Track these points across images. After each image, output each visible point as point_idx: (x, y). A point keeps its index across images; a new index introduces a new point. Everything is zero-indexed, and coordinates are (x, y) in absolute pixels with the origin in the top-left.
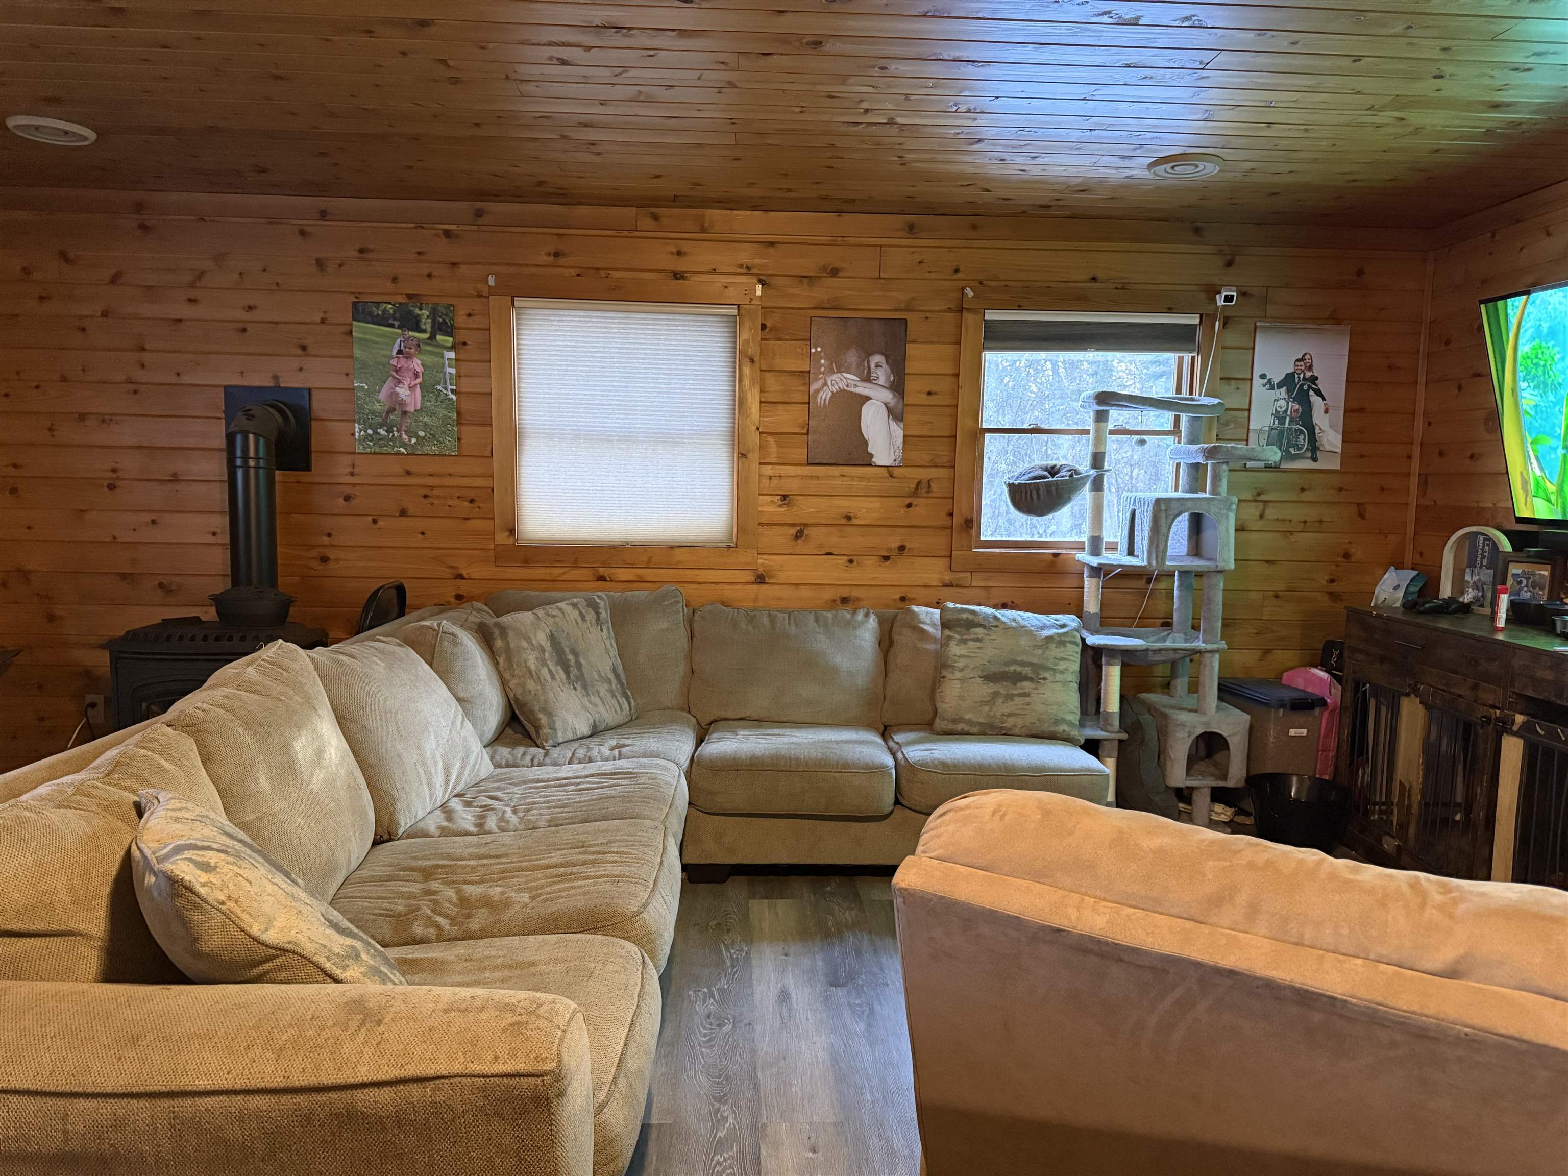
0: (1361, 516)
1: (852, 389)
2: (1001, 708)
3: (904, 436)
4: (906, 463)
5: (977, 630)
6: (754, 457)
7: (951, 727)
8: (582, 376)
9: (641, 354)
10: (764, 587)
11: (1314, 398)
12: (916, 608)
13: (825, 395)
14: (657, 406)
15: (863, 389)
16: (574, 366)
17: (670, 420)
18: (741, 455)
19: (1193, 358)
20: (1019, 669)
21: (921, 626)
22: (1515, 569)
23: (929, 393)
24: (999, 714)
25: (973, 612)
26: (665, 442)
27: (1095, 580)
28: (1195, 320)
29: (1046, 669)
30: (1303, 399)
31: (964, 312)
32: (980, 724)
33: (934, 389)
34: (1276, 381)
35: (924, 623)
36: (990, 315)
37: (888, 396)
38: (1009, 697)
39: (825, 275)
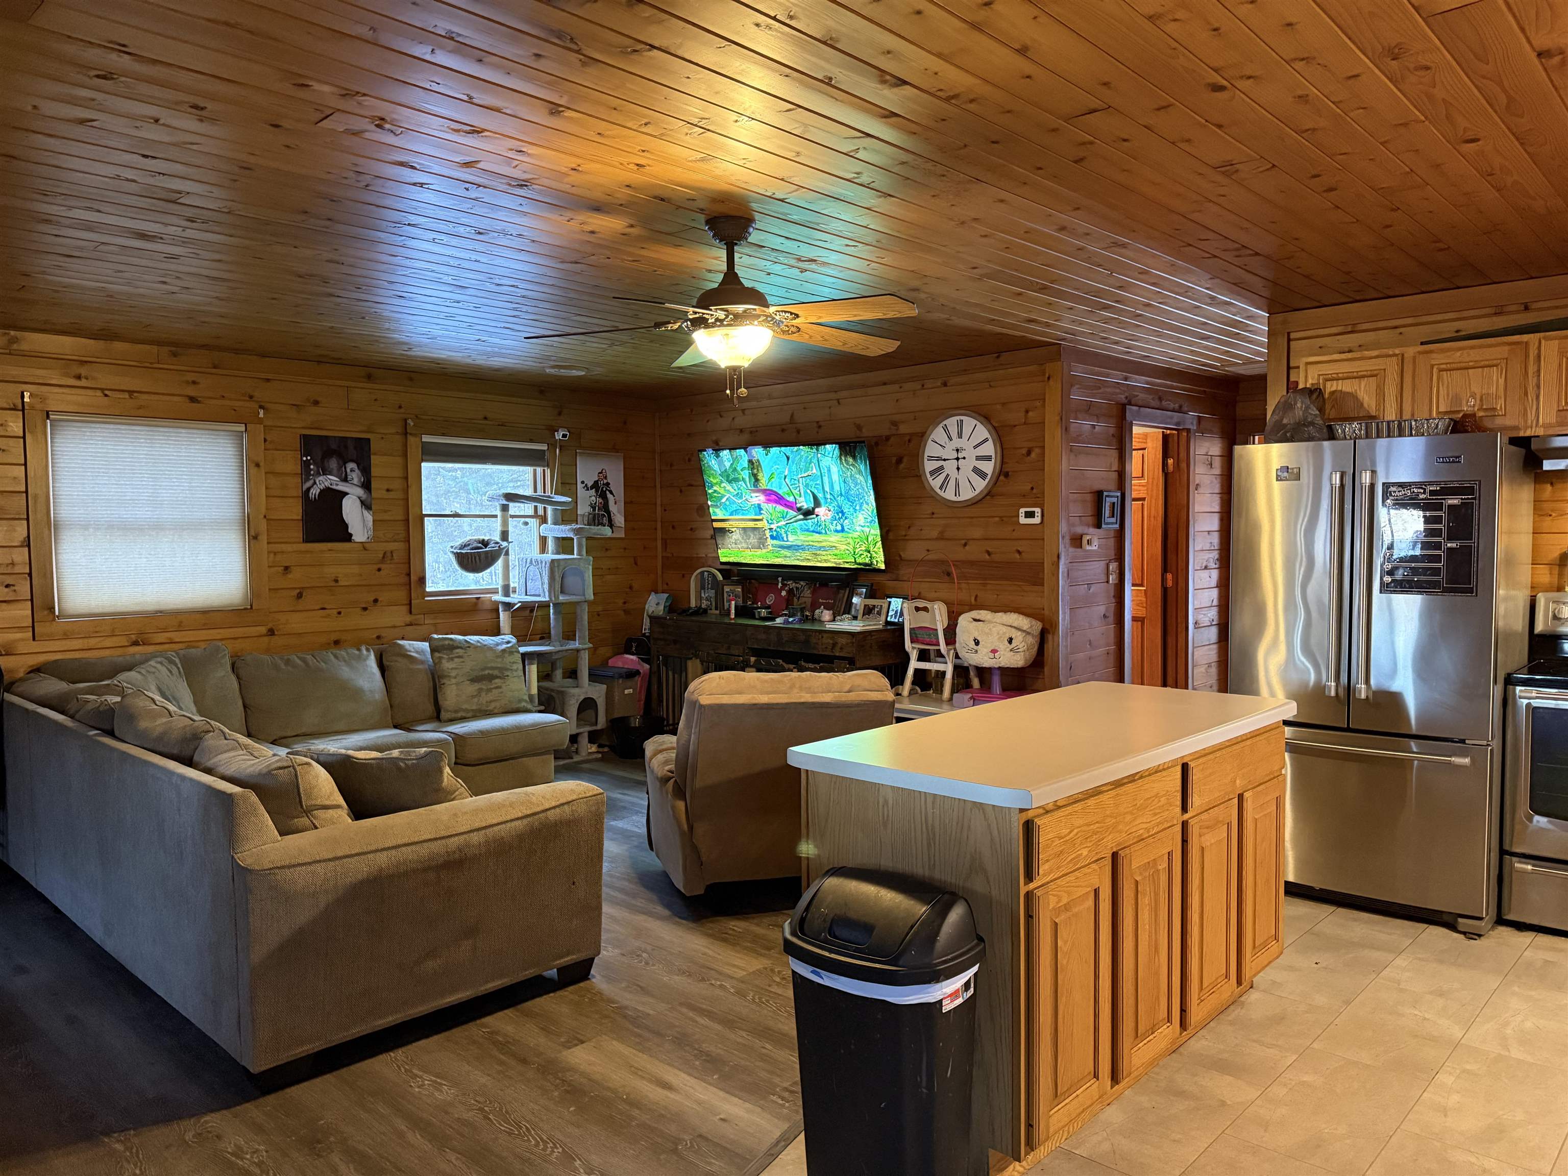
0: (636, 564)
1: (334, 487)
2: (485, 698)
3: (373, 521)
4: (375, 539)
5: (457, 651)
6: (264, 538)
7: (454, 715)
8: (114, 477)
9: (166, 459)
10: (274, 638)
11: (609, 496)
12: (401, 642)
13: (315, 492)
14: (181, 501)
15: (342, 487)
16: (106, 469)
17: (193, 512)
18: (252, 537)
19: (544, 470)
20: (491, 672)
21: (409, 653)
22: (727, 589)
23: (388, 490)
24: (484, 702)
25: (451, 639)
26: (188, 529)
27: (507, 613)
28: (544, 447)
29: (507, 669)
30: (603, 496)
31: (408, 436)
32: (472, 710)
33: (391, 487)
34: (589, 486)
35: (410, 651)
36: (426, 439)
37: (360, 492)
38: (489, 690)
39: (308, 404)
